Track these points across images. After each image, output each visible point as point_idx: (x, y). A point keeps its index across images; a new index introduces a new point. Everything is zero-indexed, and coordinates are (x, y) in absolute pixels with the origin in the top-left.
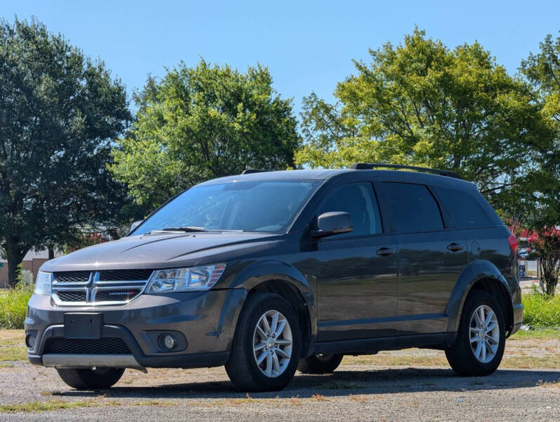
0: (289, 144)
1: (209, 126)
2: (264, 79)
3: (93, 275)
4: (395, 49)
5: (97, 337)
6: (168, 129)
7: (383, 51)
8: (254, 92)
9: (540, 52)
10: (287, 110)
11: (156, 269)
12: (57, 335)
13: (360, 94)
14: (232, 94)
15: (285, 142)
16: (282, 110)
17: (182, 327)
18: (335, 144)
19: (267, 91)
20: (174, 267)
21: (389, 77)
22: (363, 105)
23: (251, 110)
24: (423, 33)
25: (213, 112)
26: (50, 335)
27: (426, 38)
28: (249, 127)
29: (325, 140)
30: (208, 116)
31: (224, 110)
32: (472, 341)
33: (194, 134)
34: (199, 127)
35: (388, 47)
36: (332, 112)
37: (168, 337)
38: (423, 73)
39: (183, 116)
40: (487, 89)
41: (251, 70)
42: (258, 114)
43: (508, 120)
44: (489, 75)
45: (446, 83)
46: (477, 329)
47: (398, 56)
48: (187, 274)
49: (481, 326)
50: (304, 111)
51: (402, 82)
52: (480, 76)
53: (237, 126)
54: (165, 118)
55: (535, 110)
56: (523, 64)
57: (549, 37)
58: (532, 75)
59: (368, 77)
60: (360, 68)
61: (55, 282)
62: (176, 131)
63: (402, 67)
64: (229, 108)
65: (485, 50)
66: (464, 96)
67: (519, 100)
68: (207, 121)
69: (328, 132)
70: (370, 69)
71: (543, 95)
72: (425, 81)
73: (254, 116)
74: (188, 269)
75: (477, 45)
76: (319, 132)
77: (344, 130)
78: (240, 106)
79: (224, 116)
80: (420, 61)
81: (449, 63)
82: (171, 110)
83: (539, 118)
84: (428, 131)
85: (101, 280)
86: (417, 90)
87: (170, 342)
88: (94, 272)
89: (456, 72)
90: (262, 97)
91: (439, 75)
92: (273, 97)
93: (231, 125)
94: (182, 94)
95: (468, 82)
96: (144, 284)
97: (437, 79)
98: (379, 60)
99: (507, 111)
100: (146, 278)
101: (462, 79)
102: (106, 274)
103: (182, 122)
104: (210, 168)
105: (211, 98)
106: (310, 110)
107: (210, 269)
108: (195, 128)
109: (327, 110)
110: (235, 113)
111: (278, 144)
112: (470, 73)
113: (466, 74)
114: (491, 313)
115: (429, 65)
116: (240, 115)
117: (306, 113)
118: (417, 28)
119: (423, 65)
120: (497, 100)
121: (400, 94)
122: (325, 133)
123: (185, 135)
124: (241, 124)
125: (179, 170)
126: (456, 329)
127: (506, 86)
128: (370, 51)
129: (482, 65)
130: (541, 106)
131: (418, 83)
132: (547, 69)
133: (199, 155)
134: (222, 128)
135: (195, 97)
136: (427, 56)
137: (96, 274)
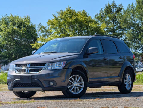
0: (35, 36)
1: (14, 32)
2: (28, 19)
3: (28, 65)
4: (63, 12)
5: (30, 82)
6: (3, 32)
7: (60, 12)
8: (26, 22)
9: (100, 13)
10: (34, 27)
11: (47, 63)
12: (18, 82)
13: (54, 23)
14: (20, 23)
15: (34, 36)
16: (33, 27)
17: (55, 79)
18: (46, 36)
19: (29, 22)
20: (52, 62)
21: (62, 19)
22: (55, 26)
23: (25, 27)
24: (70, 7)
25: (15, 28)
26: (16, 82)
27: (71, 9)
28: (24, 32)
29: (44, 35)
30: (14, 29)
31: (18, 27)
32: (125, 84)
33: (10, 34)
34: (11, 32)
35: (62, 11)
36: (46, 28)
37: (51, 82)
38: (71, 18)
39: (7, 29)
40: (87, 22)
41: (25, 17)
42: (27, 28)
43: (92, 30)
44: (87, 19)
45: (77, 21)
46: (126, 80)
47: (64, 13)
48: (56, 64)
49: (127, 80)
50: (38, 28)
51: (65, 20)
52: (85, 19)
53: (22, 32)
54: (2, 29)
55: (99, 28)
56: (95, 16)
57: (102, 9)
58: (98, 19)
59: (56, 19)
60: (54, 16)
61: (16, 67)
62: (5, 33)
63: (65, 16)
64: (19, 27)
65: (86, 12)
66: (81, 24)
67: (95, 25)
68: (14, 30)
69: (45, 34)
70: (57, 17)
71: (101, 24)
72: (71, 20)
73: (26, 29)
74: (56, 63)
75: (84, 11)
76: (42, 34)
77: (49, 33)
78: (22, 26)
79: (18, 29)
80: (70, 15)
81: (77, 15)
82: (4, 27)
83: (100, 29)
84: (72, 33)
85: (30, 66)
86: (69, 22)
87: (52, 84)
88: (28, 64)
89: (79, 17)
90: (28, 24)
91: (75, 18)
92: (31, 24)
93: (20, 31)
94: (6, 23)
95: (82, 20)
96: (44, 67)
97: (74, 19)
98: (59, 14)
99: (92, 28)
100: (44, 66)
101: (80, 20)
102: (32, 65)
103: (7, 30)
104: (14, 42)
105: (14, 24)
106: (40, 28)
107: (62, 63)
108: (10, 32)
109: (44, 28)
110: (21, 28)
111: (32, 36)
112: (83, 18)
113: (82, 18)
114: (129, 76)
115: (72, 16)
116: (22, 29)
117: (39, 29)
118: (69, 6)
119: (71, 16)
120: (89, 25)
121: (65, 23)
122: (44, 34)
123: (8, 34)
124: (23, 31)
125: (6, 43)
126: (122, 81)
127: (92, 21)
128: (57, 12)
129: (85, 16)
130: (100, 27)
131: (70, 20)
132: (101, 17)
133: (11, 39)
134: (17, 32)
135: (10, 24)
136: (72, 13)
137: (29, 65)
